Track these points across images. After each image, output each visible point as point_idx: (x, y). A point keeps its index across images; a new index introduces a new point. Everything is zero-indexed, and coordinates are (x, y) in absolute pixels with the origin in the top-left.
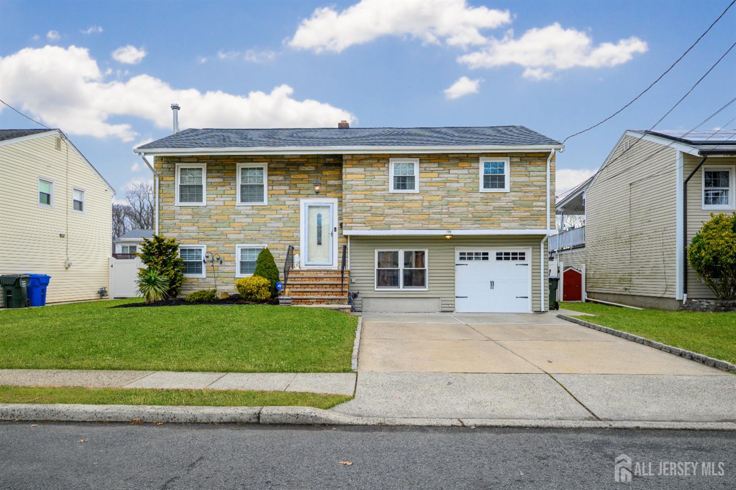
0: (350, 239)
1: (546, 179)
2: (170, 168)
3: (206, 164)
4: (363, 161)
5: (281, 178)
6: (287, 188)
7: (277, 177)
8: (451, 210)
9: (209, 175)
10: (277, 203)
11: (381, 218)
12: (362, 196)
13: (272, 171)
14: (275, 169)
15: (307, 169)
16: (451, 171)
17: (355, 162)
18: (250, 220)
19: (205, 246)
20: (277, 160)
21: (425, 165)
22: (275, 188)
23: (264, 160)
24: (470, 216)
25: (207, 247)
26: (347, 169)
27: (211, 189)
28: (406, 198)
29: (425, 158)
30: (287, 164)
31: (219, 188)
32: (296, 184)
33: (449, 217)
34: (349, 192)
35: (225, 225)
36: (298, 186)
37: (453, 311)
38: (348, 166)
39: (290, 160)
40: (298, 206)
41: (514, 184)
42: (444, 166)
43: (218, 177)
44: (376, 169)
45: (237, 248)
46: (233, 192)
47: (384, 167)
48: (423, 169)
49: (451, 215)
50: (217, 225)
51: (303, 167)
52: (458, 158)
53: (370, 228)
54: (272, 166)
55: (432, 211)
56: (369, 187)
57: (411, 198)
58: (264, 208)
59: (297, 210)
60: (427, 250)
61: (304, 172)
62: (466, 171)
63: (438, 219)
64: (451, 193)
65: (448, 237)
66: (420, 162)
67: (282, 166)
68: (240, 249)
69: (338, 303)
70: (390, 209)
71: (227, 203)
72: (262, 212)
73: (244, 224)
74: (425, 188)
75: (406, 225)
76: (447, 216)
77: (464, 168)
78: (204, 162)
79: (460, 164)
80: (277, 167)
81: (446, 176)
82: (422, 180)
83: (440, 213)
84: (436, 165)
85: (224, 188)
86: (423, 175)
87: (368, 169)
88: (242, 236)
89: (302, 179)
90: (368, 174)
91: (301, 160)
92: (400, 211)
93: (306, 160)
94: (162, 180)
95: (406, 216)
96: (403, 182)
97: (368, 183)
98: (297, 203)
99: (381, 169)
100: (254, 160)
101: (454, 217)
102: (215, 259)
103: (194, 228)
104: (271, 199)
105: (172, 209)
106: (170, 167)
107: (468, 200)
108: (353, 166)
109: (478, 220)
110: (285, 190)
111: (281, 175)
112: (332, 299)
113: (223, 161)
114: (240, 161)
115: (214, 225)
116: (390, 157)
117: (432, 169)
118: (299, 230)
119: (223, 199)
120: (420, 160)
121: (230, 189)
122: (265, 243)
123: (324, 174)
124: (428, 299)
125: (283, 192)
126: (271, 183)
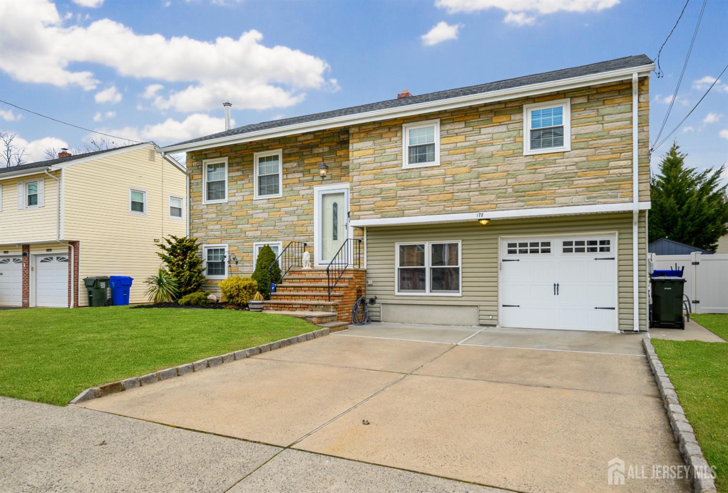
0: (367, 232)
1: (632, 124)
2: (198, 166)
3: (227, 158)
4: (372, 133)
5: (295, 164)
6: (300, 175)
7: (291, 164)
8: (483, 184)
9: (231, 168)
10: (291, 193)
11: (393, 203)
12: (371, 177)
13: (287, 157)
14: (290, 155)
15: (320, 150)
16: (483, 131)
17: (362, 135)
18: (266, 215)
19: (227, 245)
20: (291, 145)
21: (448, 127)
22: (290, 176)
23: (279, 146)
24: (510, 190)
25: (229, 246)
26: (354, 145)
27: (232, 183)
28: (423, 173)
29: (446, 117)
30: (301, 148)
31: (239, 182)
32: (309, 170)
33: (481, 194)
34: (357, 173)
35: (243, 221)
36: (312, 171)
37: (495, 326)
38: (355, 141)
39: (304, 143)
40: (312, 194)
41: (576, 139)
42: (472, 124)
43: (238, 170)
44: (387, 140)
45: (254, 246)
46: (250, 185)
47: (396, 136)
48: (444, 133)
49: (482, 191)
50: (237, 222)
51: (317, 149)
52: (491, 111)
53: (379, 216)
54: (287, 151)
55: (456, 188)
56: (379, 164)
57: (429, 172)
58: (279, 200)
59: (311, 200)
60: (461, 241)
61: (318, 155)
62: (503, 128)
63: (464, 199)
64: (482, 162)
65: (484, 222)
66: (442, 124)
67: (296, 150)
68: (257, 248)
69: (323, 310)
70: (403, 190)
71: (246, 198)
72: (277, 205)
73: (261, 220)
74: (448, 158)
75: (424, 209)
76: (477, 193)
77: (500, 124)
78: (225, 156)
79: (495, 120)
80: (292, 152)
81: (476, 138)
82: (443, 147)
83: (468, 191)
84: (462, 125)
85: (243, 182)
86: (445, 140)
87: (377, 142)
88: (258, 233)
89: (316, 163)
90: (378, 147)
91: (314, 141)
92: (416, 192)
93: (319, 140)
94: (193, 179)
95: (425, 197)
96: (421, 153)
97: (378, 160)
98: (310, 191)
99: (393, 139)
100: (270, 148)
101: (485, 194)
102: (232, 259)
103: (218, 227)
104: (286, 190)
105: (201, 208)
106: (198, 165)
107: (506, 168)
108: (361, 140)
109: (521, 195)
110: (299, 178)
111: (294, 161)
112: (316, 305)
113: (242, 152)
114: (257, 150)
115: (235, 223)
116: (404, 123)
117: (456, 131)
118: (313, 223)
119: (242, 194)
120: (441, 121)
121: (248, 182)
122: (280, 240)
123: (338, 154)
124: (463, 308)
125: (297, 181)
126: (286, 172)
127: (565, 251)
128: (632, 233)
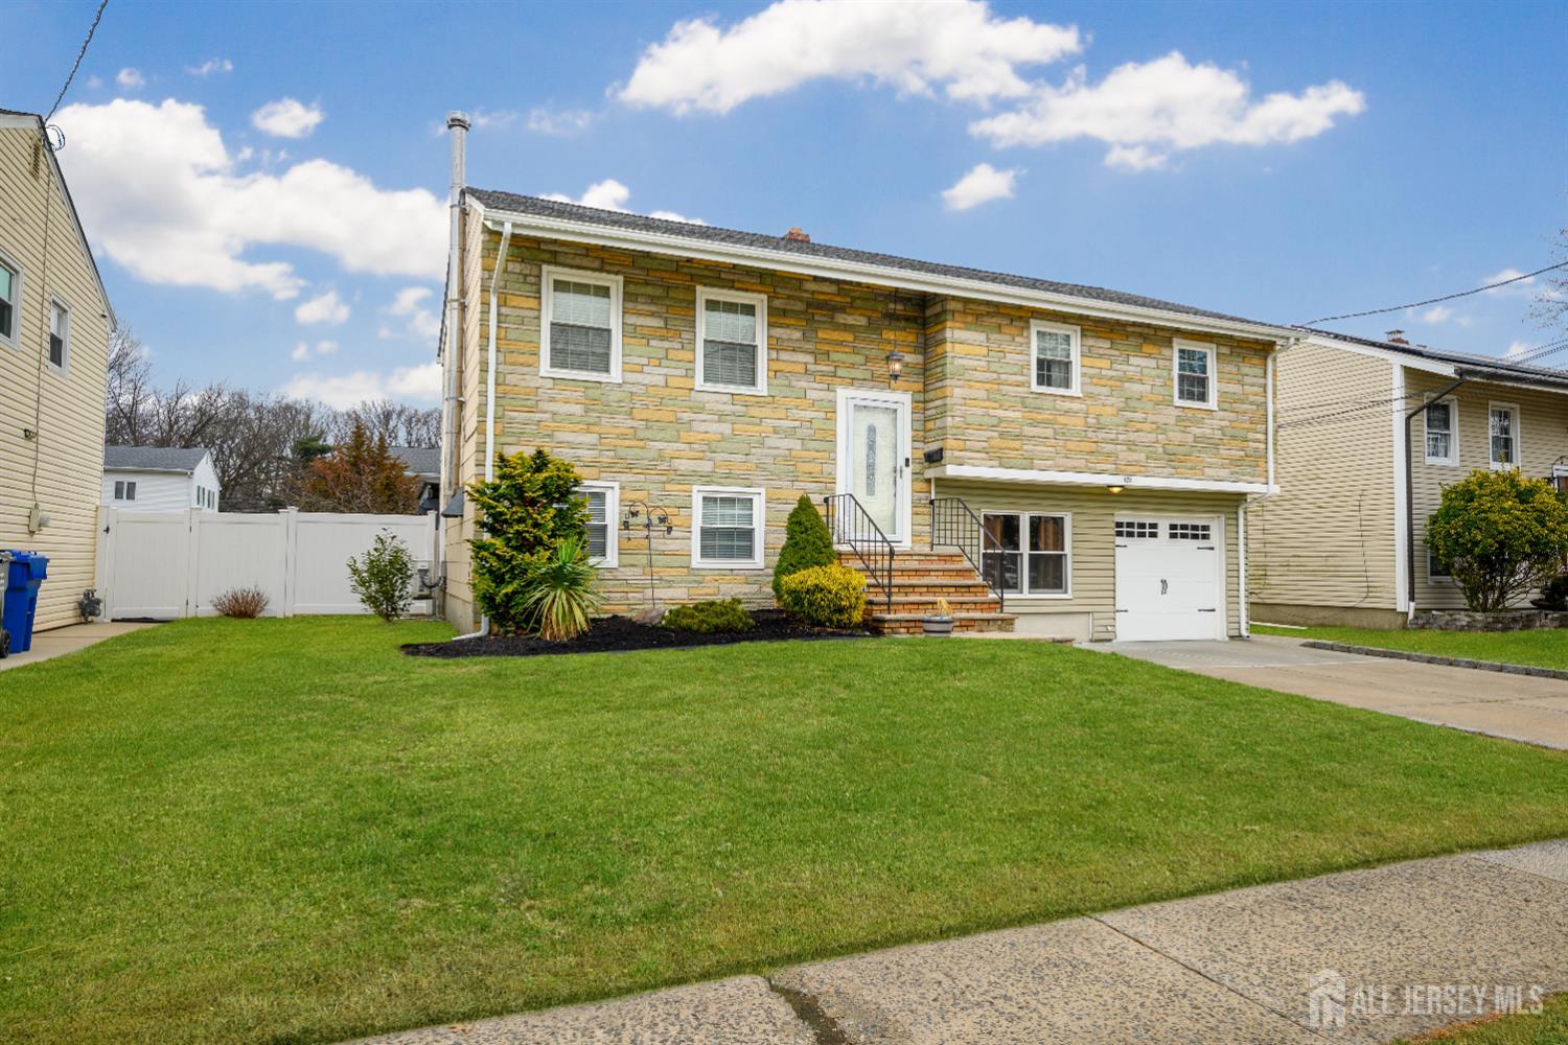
0: (937, 486)
1: (1265, 391)
2: (526, 276)
3: (620, 278)
4: (985, 319)
5: (797, 335)
6: (809, 359)
7: (788, 331)
8: (1133, 436)
9: (630, 305)
10: (787, 392)
11: (1016, 444)
12: (983, 394)
13: (777, 315)
14: (784, 313)
15: (850, 320)
16: (1133, 360)
17: (970, 319)
18: (726, 428)
19: (616, 485)
20: (787, 292)
21: (1091, 342)
22: (784, 356)
23: (760, 288)
24: (1161, 450)
25: (622, 488)
26: (956, 331)
27: (633, 341)
28: (1060, 404)
29: (1094, 327)
30: (809, 305)
31: (653, 343)
32: (827, 353)
33: (1130, 449)
34: (959, 383)
35: (668, 434)
36: (834, 356)
37: (1110, 640)
38: (957, 325)
39: (816, 296)
40: (833, 402)
41: (1223, 396)
42: (1120, 347)
43: (652, 314)
44: (1008, 338)
45: (694, 494)
46: (687, 355)
47: (1022, 335)
48: (1086, 349)
49: (1131, 445)
50: (648, 434)
51: (844, 316)
52: (1141, 335)
53: (996, 463)
54: (777, 303)
55: (1101, 435)
56: (995, 376)
57: (1067, 405)
58: (759, 401)
59: (831, 411)
60: (1070, 514)
61: (846, 328)
62: (1152, 363)
63: (1109, 455)
64: (1133, 404)
65: (1116, 490)
66: (1083, 336)
67: (799, 306)
68: (701, 495)
70: (1031, 425)
71: (673, 382)
72: (754, 411)
73: (714, 437)
74: (1091, 389)
75: (1062, 461)
76: (1124, 447)
77: (1149, 356)
78: (617, 273)
79: (1147, 348)
80: (788, 307)
81: (1124, 367)
82: (1085, 370)
83: (1114, 442)
84: (1107, 344)
85: (666, 344)
86: (1087, 361)
87: (994, 336)
88: (706, 466)
89: (841, 343)
90: (994, 346)
91: (838, 299)
92: (1049, 432)
93: (849, 300)
94: (505, 305)
95: (1061, 443)
96: (1050, 371)
97: (995, 367)
98: (829, 395)
99: (1018, 339)
100: (737, 285)
101: (1135, 451)
103: (591, 438)
104: (776, 382)
105: (533, 384)
106: (528, 272)
107: (1155, 419)
108: (967, 327)
109: (1173, 459)
110: (806, 363)
111: (796, 328)
113: (664, 275)
114: (706, 281)
115: (641, 434)
116: (1032, 317)
117: (1101, 351)
118: (835, 459)
119: (665, 371)
120: (1082, 330)
121: (679, 346)
122: (760, 486)
123: (884, 336)
124: (1072, 616)
125: (801, 369)
126: (775, 345)
127: (1173, 536)
128: (1237, 519)
